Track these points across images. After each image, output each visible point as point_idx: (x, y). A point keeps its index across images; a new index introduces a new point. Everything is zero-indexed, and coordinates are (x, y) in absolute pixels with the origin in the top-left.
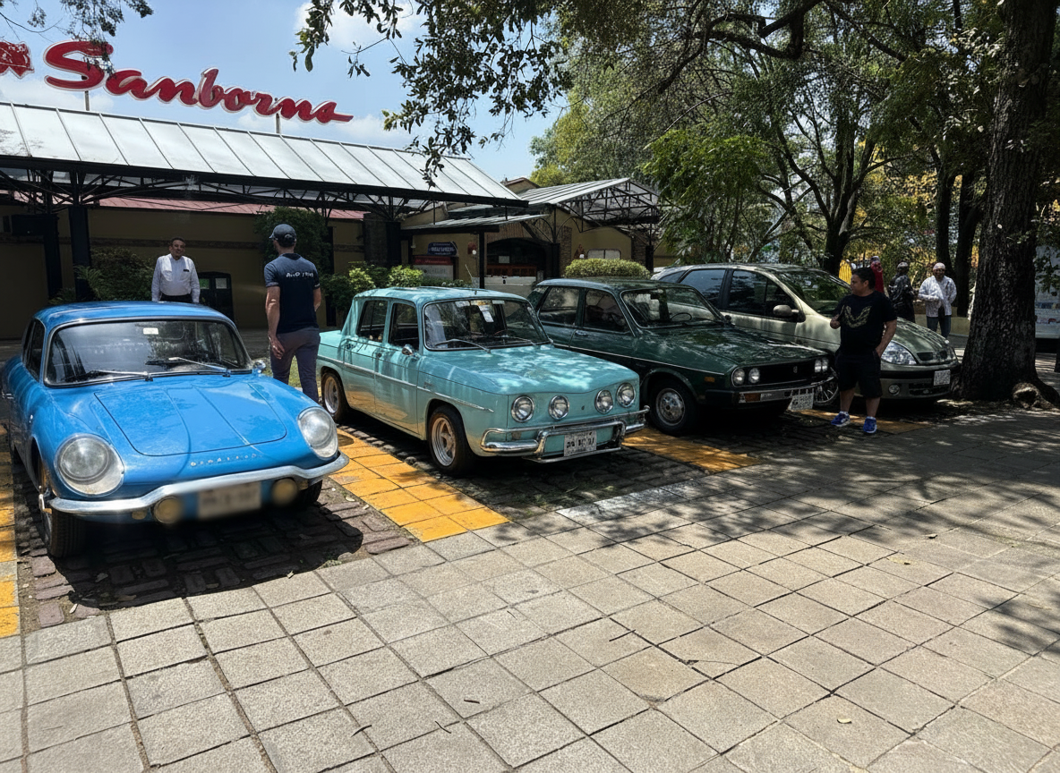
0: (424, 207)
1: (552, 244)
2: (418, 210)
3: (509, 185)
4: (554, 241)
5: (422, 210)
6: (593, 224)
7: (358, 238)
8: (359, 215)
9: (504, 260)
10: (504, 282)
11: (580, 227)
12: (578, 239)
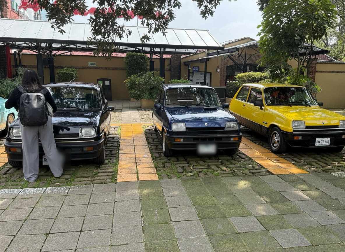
7: (168, 65)
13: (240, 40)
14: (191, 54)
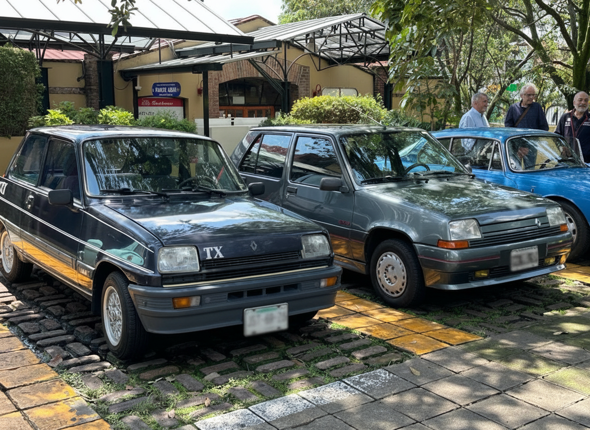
0: (150, 46)
1: (283, 84)
2: (144, 48)
3: (238, 23)
4: (286, 80)
5: (147, 50)
6: (331, 62)
7: (79, 80)
8: (79, 55)
9: (239, 100)
10: (233, 123)
11: (318, 66)
12: (315, 77)
13: (245, 22)
14: (136, 52)
